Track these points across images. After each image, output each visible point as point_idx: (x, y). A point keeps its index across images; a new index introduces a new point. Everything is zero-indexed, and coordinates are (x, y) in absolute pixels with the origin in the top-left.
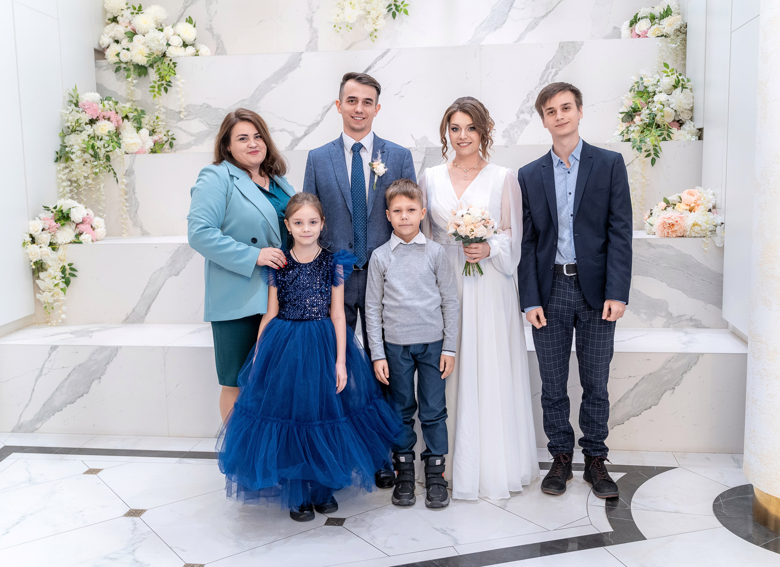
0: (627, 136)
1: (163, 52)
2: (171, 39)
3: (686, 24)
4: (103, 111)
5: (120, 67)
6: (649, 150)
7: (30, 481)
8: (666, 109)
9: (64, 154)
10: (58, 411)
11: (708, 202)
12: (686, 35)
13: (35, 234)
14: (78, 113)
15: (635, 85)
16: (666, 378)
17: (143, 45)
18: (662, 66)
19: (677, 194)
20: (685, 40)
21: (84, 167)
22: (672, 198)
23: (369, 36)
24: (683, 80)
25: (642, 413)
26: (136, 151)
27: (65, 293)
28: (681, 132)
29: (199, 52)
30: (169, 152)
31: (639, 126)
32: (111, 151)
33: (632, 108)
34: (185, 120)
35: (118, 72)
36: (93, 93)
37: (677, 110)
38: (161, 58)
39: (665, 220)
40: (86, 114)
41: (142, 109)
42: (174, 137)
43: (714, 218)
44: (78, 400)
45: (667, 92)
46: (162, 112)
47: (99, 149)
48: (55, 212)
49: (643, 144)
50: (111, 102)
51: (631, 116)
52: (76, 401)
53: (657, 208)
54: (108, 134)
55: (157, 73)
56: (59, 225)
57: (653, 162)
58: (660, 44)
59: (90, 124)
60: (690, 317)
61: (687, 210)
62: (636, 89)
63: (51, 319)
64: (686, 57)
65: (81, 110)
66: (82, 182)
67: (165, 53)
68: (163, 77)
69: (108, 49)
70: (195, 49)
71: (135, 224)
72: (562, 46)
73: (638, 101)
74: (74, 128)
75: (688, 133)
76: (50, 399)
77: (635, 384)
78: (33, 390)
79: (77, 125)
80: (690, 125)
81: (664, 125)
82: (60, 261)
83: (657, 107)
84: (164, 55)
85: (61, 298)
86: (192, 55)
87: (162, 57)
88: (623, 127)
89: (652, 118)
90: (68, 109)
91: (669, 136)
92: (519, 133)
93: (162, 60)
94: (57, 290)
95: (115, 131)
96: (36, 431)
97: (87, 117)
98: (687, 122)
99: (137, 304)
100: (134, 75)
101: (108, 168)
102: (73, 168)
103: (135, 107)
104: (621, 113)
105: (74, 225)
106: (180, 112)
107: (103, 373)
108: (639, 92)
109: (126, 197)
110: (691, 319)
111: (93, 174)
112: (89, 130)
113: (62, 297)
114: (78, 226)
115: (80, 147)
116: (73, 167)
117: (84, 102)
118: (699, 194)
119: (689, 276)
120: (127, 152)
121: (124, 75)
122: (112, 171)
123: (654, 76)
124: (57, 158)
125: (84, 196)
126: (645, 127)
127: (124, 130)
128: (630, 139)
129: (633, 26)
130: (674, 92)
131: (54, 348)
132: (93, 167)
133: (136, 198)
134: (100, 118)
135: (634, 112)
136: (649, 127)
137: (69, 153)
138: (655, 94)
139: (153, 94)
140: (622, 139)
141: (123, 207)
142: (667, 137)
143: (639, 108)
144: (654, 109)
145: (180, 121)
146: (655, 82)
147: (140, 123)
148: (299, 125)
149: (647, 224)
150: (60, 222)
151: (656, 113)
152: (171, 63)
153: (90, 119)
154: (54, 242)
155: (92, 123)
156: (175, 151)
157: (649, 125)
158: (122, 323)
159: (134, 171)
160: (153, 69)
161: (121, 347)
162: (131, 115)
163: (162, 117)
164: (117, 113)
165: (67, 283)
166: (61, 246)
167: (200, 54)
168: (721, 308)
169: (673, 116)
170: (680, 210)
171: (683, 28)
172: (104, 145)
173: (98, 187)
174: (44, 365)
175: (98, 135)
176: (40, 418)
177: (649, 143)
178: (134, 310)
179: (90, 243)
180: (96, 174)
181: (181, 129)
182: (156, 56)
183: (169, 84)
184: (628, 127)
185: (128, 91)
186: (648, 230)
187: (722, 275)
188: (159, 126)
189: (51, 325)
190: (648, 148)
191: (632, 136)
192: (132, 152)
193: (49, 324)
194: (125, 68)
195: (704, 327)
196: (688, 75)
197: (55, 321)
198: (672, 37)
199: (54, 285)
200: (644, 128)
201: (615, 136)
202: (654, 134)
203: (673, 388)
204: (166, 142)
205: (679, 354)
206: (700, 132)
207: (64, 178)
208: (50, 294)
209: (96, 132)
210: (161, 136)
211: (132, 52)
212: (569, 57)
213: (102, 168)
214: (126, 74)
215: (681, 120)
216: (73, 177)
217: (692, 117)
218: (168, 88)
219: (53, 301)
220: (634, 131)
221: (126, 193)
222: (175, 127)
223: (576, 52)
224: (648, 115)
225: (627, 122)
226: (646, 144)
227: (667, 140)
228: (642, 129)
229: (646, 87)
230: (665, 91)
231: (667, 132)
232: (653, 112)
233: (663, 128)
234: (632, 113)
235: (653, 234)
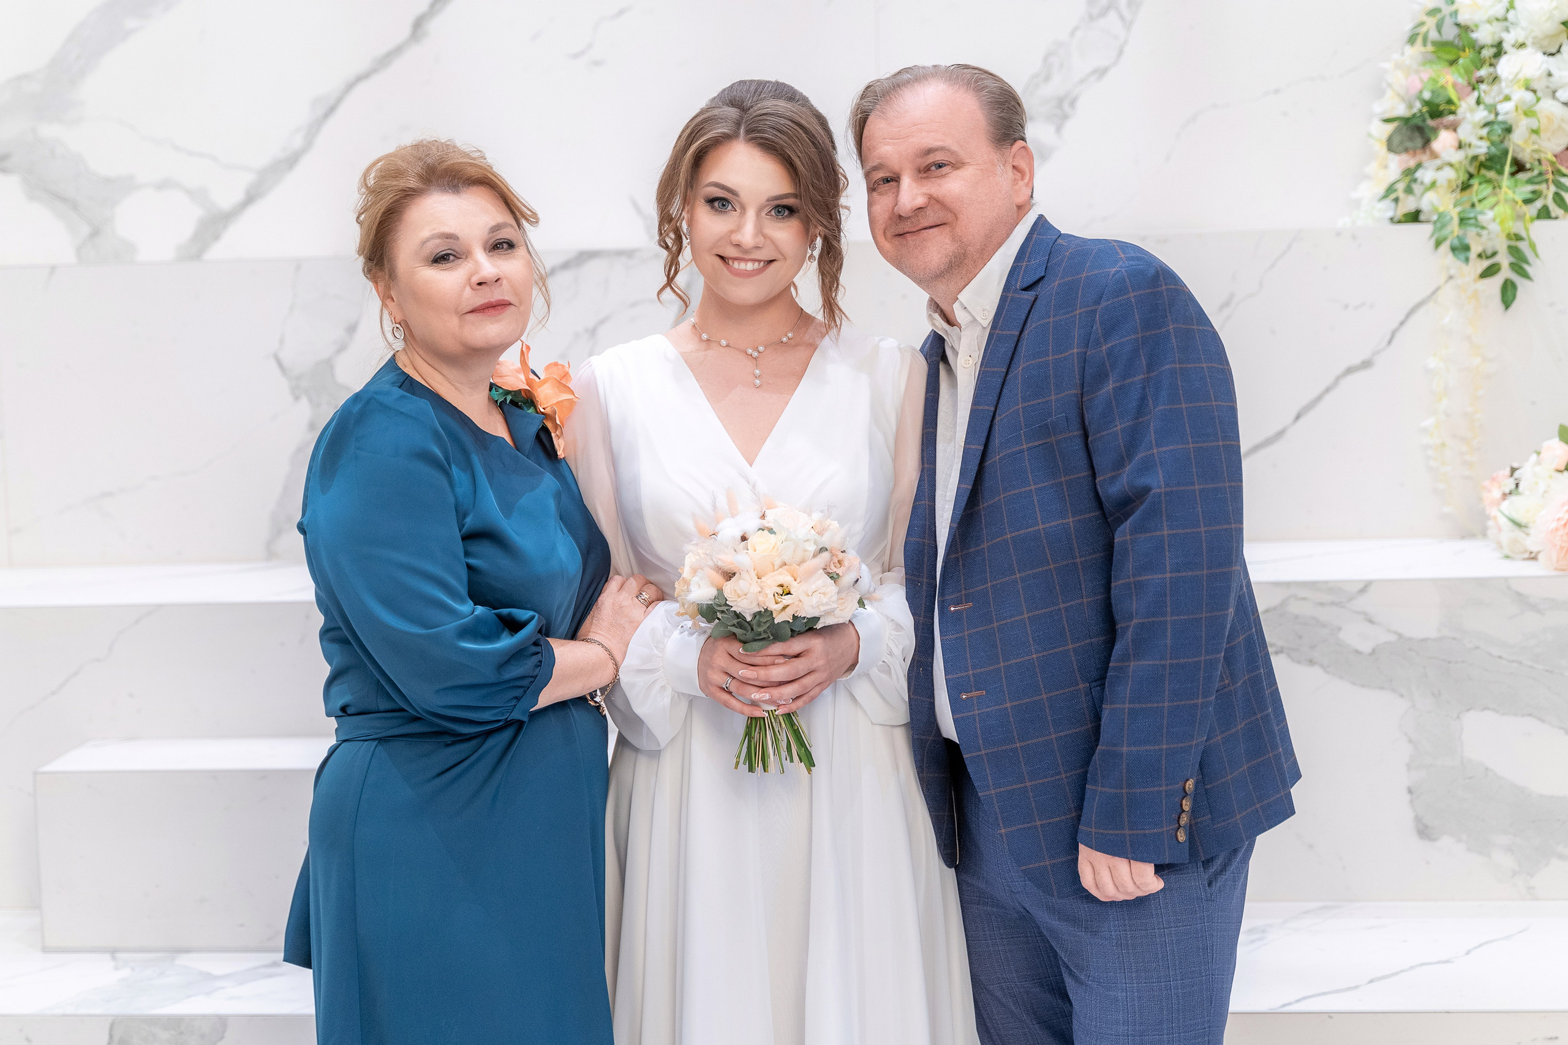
0: (1409, 203)
6: (1494, 254)
8: (1547, 105)
15: (1426, 19)
31: (1451, 165)
33: (1427, 103)
45: (1542, 47)
49: (1472, 231)
51: (1420, 129)
53: (1538, 463)
57: (1508, 294)
62: (1434, 35)
73: (1444, 78)
81: (1542, 163)
83: (1512, 97)
88: (1393, 166)
89: (1496, 139)
91: (1559, 201)
104: (1388, 121)
108: (1442, 46)
126: (1473, 171)
128: (1419, 213)
135: (1431, 117)
136: (1489, 168)
138: (1499, 50)
140: (1390, 214)
142: (1553, 207)
143: (1450, 102)
144: (1504, 108)
146: (1499, 10)
148: (227, 167)
149: (1503, 521)
151: (1509, 118)
157: (1488, 164)
177: (1494, 227)
184: (1409, 173)
186: (1508, 545)
190: (1491, 244)
191: (1428, 201)
200: (1471, 176)
201: (1366, 201)
220: (1433, 184)
224: (1486, 125)
225: (1406, 150)
226: (1484, 232)
227: (1553, 215)
228: (1463, 177)
229: (1465, 29)
230: (1538, 44)
231: (1553, 188)
232: (1500, 118)
233: (1536, 172)
234: (1424, 120)
235: (1526, 555)
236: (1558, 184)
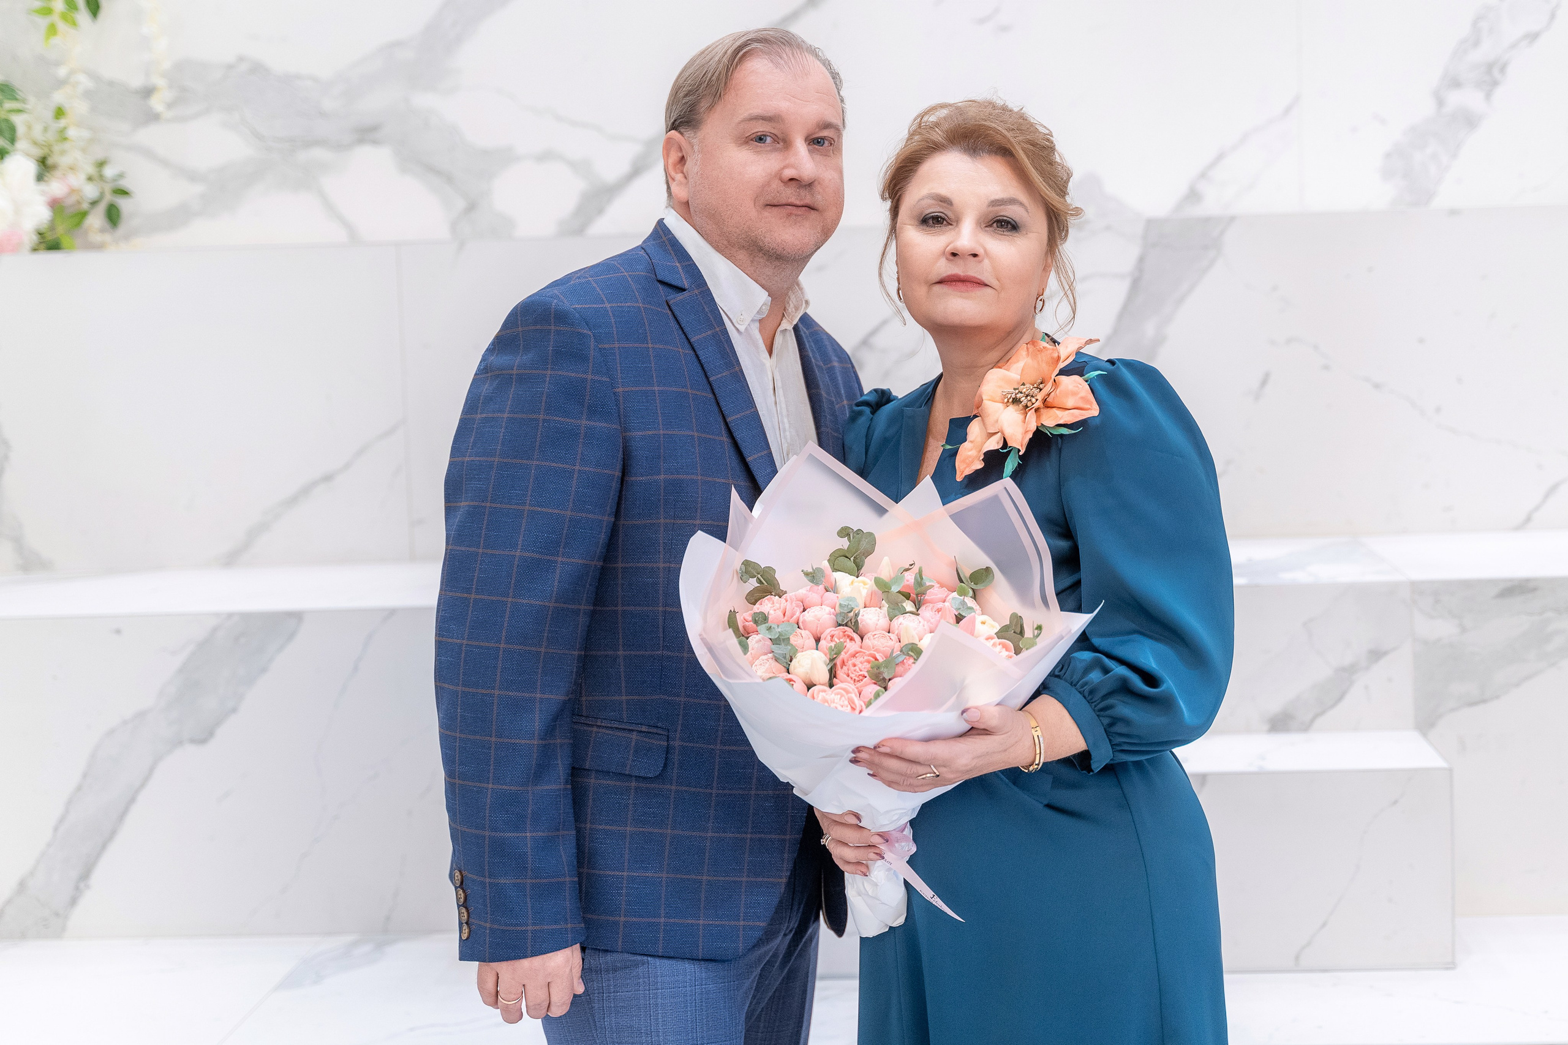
30: (102, 246)
41: (3, 80)
42: (125, 184)
46: (79, 89)
139: (44, 21)
148: (612, 138)
156: (127, 237)
163: (78, 108)
181: (149, 153)
204: (94, 203)
222: (128, 147)
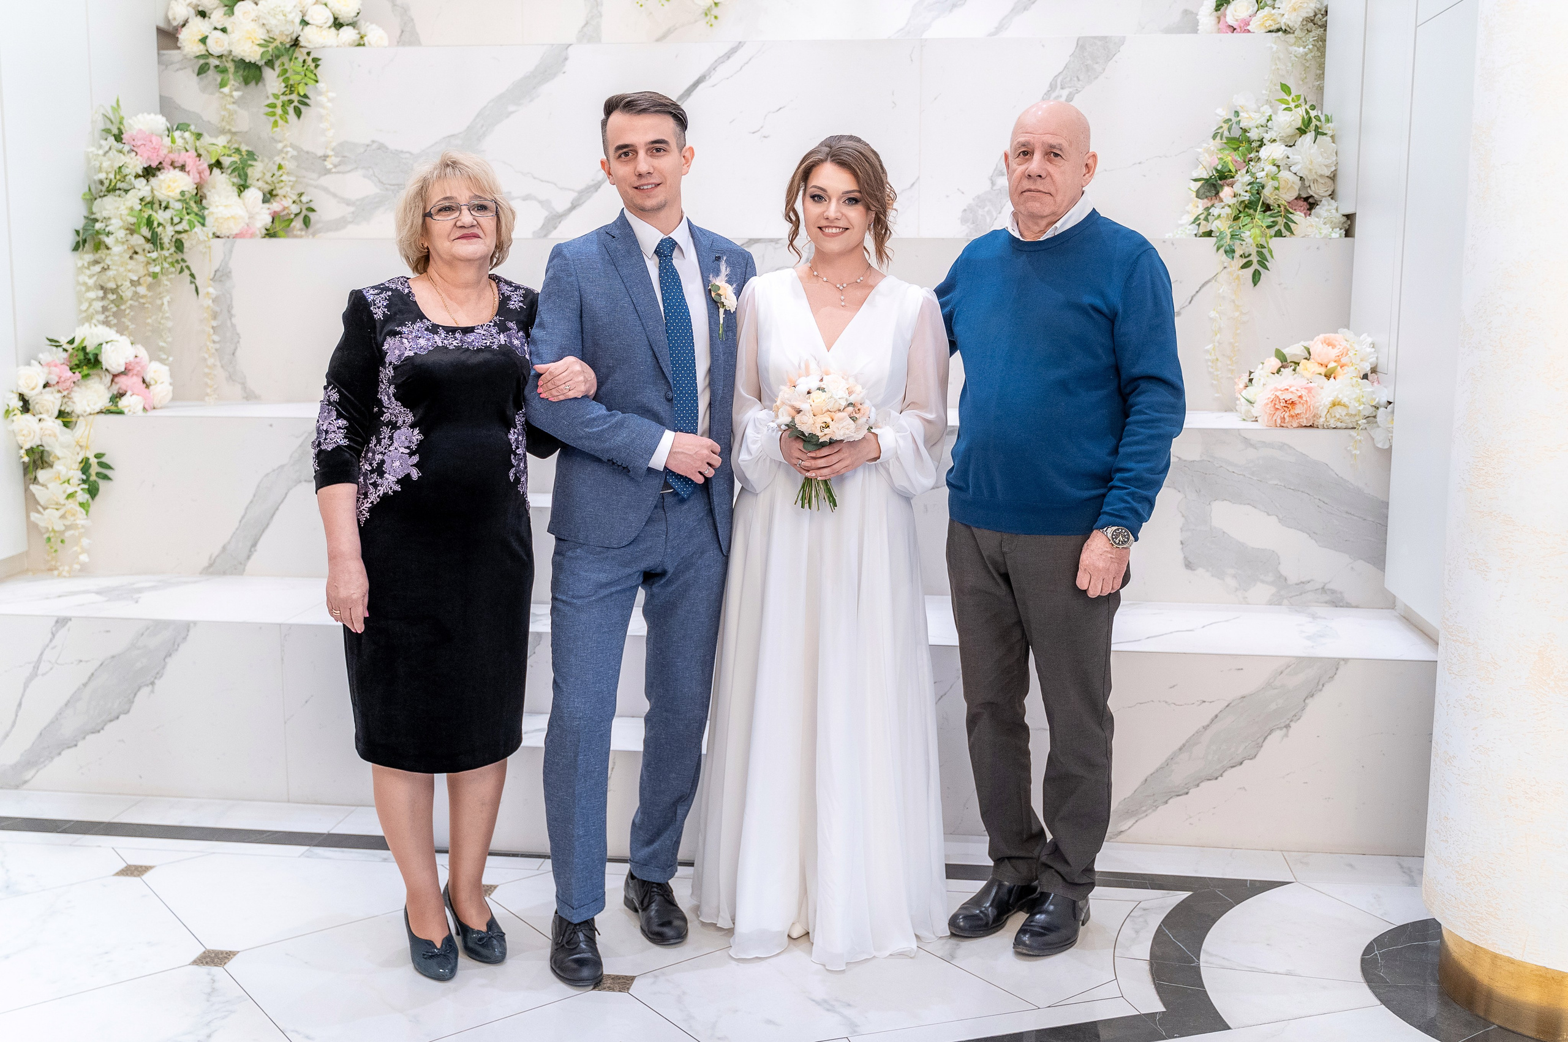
0: (1205, 226)
1: (294, 37)
2: (309, 11)
3: (1326, 7)
4: (171, 152)
5: (207, 64)
6: (1250, 255)
7: (8, 887)
8: (1284, 174)
9: (91, 235)
10: (69, 747)
11: (1361, 361)
12: (1325, 30)
13: (28, 394)
14: (121, 155)
15: (1223, 125)
16: (1273, 706)
17: (253, 23)
18: (1277, 90)
19: (1303, 343)
20: (1323, 39)
21: (132, 262)
22: (1293, 350)
23: (703, 15)
24: (1318, 118)
25: (1224, 774)
26: (236, 231)
27: (87, 512)
28: (1312, 220)
29: (365, 39)
30: (301, 237)
31: (1229, 206)
32: (186, 231)
33: (1217, 171)
34: (335, 173)
35: (204, 75)
36: (152, 115)
37: (1304, 177)
38: (289, 48)
39: (1278, 393)
40: (138, 157)
41: (250, 149)
42: (312, 205)
43: (1373, 392)
44: (109, 727)
45: (1285, 142)
46: (289, 155)
47: (161, 228)
48: (70, 351)
49: (1238, 242)
50: (187, 135)
51: (1214, 185)
52: (106, 728)
53: (1262, 369)
54: (180, 197)
55: (281, 79)
56: (78, 376)
57: (1256, 277)
58: (1273, 45)
59: (144, 176)
60: (1321, 586)
61: (1320, 374)
62: (1226, 134)
63: (59, 564)
64: (1323, 74)
65: (126, 148)
66: (127, 292)
67: (297, 39)
68: (292, 86)
69: (184, 29)
70: (357, 31)
71: (231, 378)
72: (1082, 45)
73: (1230, 158)
74: (113, 184)
75: (1325, 224)
76: (52, 722)
77: (1213, 715)
78: (20, 705)
79: (118, 177)
80: (1330, 207)
81: (1279, 206)
82: (78, 449)
83: (1266, 169)
84: (296, 43)
85: (80, 522)
86: (351, 45)
87: (291, 46)
88: (1197, 207)
89: (1255, 192)
90: (101, 147)
91: (1288, 227)
92: (995, 214)
93: (290, 52)
94: (72, 505)
95: (195, 191)
96: (25, 786)
97: (138, 162)
98: (1324, 202)
99: (232, 537)
100: (235, 80)
101: (179, 266)
102: (109, 263)
103: (236, 146)
104: (1196, 180)
105: (109, 378)
106: (325, 157)
107: (159, 675)
108: (1231, 140)
109: (214, 323)
110: (1323, 590)
111: (149, 275)
112: (142, 188)
113: (81, 519)
114: (116, 380)
115: (124, 222)
116: (108, 261)
117: (134, 133)
118: (1344, 343)
119: (1321, 504)
120: (218, 234)
121: (216, 80)
122: (186, 272)
123: (1262, 109)
124: (78, 243)
125: (130, 320)
126: (1241, 209)
127: (213, 191)
128: (1211, 231)
129: (1223, 8)
130: (1299, 141)
131: (62, 622)
132: (148, 263)
133: (233, 326)
134: (164, 164)
135: (1220, 179)
136: (1250, 208)
137: (101, 234)
138: (1262, 144)
139: (272, 119)
140: (1195, 232)
141: (208, 343)
142: (1283, 230)
143: (1230, 171)
144: (1260, 175)
145: (325, 174)
146: (1263, 121)
147: (244, 176)
148: (561, 189)
149: (1243, 400)
150: (79, 370)
151: (1263, 181)
152: (309, 60)
153: (146, 166)
154: (68, 410)
155: (148, 174)
156: (314, 235)
157: (1249, 205)
158: (201, 573)
159: (230, 272)
160: (274, 69)
161: (195, 623)
162: (226, 161)
163: (289, 165)
164: (199, 156)
165: (93, 492)
166: (81, 418)
167: (366, 43)
168: (1383, 569)
169: (1297, 188)
170: (1308, 375)
171: (1320, 16)
172: (172, 219)
173: (159, 302)
174: (42, 654)
175: (160, 199)
176: (33, 760)
177: (1249, 240)
178: (224, 548)
179: (140, 413)
180: (155, 275)
181: (326, 190)
182: (280, 46)
183: (304, 100)
184: (1207, 209)
185: (223, 113)
186: (1243, 411)
187: (1386, 505)
188: (282, 184)
189: (59, 576)
190: (1247, 250)
191: (1216, 225)
192: (227, 234)
193: (56, 573)
194: (217, 67)
195: (1349, 606)
196: (1329, 107)
197: (67, 568)
198: (1298, 33)
199: (65, 496)
200: (1240, 212)
201: (1182, 225)
202: (1260, 223)
203: (1288, 726)
204: (297, 215)
205: (1300, 659)
206: (1349, 222)
207: (91, 282)
208: (58, 514)
209: (155, 192)
210: (288, 202)
211: (232, 36)
212: (1096, 66)
213: (166, 265)
214: (219, 80)
215: (1311, 196)
216: (109, 280)
217: (1333, 192)
218: (303, 108)
219: (63, 528)
220: (1219, 216)
221: (215, 316)
222: (316, 187)
223: (1109, 57)
224: (1249, 185)
225: (1207, 197)
226: (1244, 243)
227: (1284, 235)
228: (1235, 212)
229: (1245, 131)
230: (1283, 140)
231: (1285, 221)
232: (1258, 180)
233: (1276, 211)
234: (1216, 181)
235: (1254, 419)
236: (1286, 217)
